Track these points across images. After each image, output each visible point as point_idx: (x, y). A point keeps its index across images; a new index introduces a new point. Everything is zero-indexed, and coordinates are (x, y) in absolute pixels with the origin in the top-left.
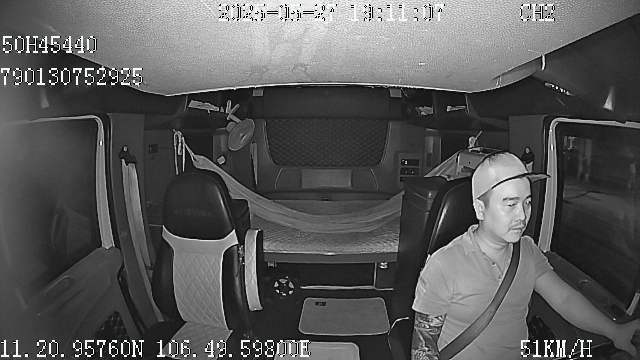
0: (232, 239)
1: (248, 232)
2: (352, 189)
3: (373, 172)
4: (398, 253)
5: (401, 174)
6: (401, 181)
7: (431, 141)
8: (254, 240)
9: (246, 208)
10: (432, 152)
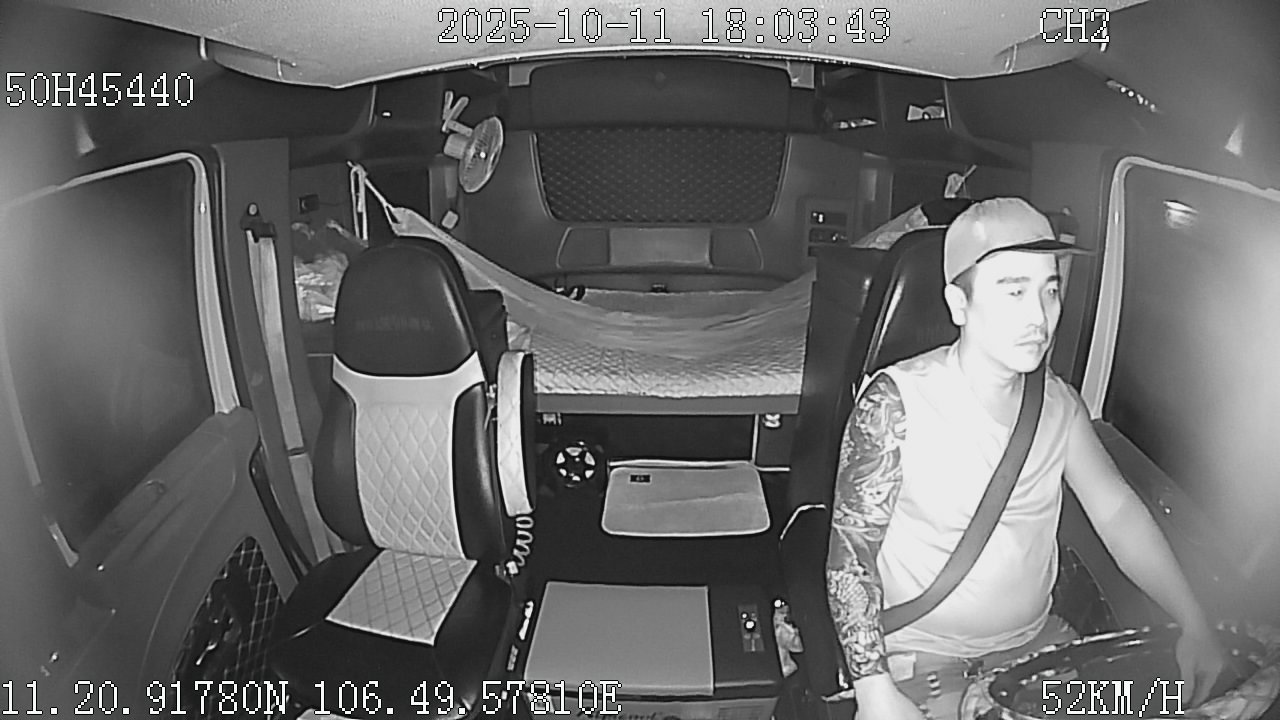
0: (471, 372)
1: (504, 356)
2: (711, 267)
3: (753, 233)
4: (801, 396)
5: (811, 240)
6: (810, 254)
7: (872, 178)
8: (516, 371)
9: (499, 307)
10: (873, 199)
